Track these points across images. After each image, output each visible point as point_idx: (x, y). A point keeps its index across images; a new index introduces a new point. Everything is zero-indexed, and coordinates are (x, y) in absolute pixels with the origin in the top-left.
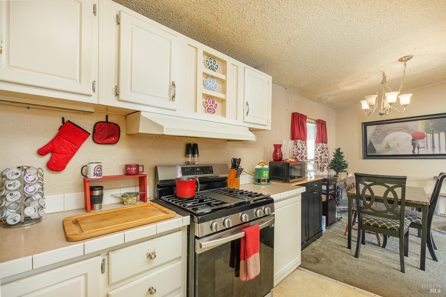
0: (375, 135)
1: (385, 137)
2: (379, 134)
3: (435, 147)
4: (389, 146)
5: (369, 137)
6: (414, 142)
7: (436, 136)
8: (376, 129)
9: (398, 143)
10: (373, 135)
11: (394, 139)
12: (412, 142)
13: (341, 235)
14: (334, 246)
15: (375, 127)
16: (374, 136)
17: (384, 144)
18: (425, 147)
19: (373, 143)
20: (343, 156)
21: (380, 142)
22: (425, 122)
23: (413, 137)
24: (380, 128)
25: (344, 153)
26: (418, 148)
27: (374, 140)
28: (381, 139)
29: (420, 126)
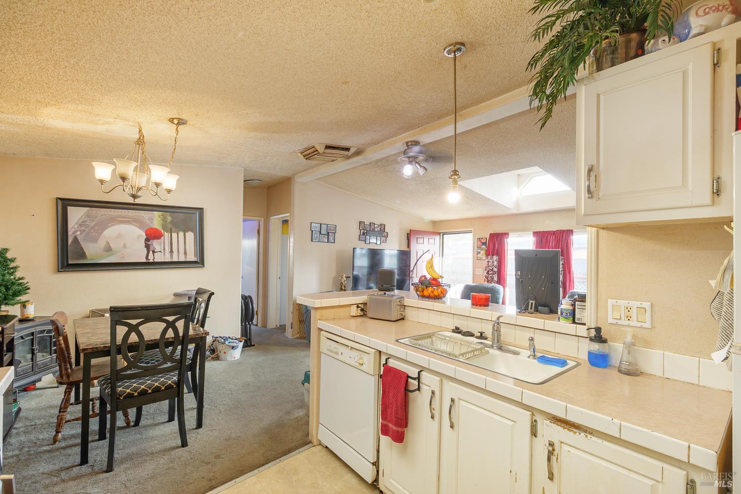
0: (85, 225)
1: (103, 230)
2: (92, 224)
3: (173, 252)
4: (110, 247)
5: (73, 227)
6: (148, 243)
7: (174, 235)
8: (88, 215)
9: (125, 244)
10: (81, 225)
11: (120, 236)
12: (145, 243)
13: (45, 448)
14: (47, 482)
15: (86, 211)
16: (83, 228)
17: (101, 243)
18: (162, 251)
19: (80, 241)
20: (15, 268)
21: (95, 240)
22: (163, 215)
23: (146, 234)
24: (93, 215)
25: (17, 259)
26: (154, 252)
27: (83, 235)
28: (97, 235)
29: (156, 220)
